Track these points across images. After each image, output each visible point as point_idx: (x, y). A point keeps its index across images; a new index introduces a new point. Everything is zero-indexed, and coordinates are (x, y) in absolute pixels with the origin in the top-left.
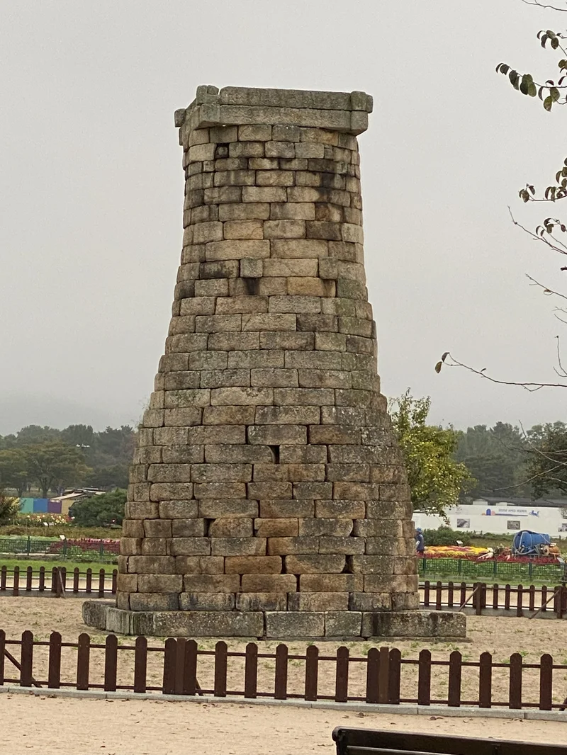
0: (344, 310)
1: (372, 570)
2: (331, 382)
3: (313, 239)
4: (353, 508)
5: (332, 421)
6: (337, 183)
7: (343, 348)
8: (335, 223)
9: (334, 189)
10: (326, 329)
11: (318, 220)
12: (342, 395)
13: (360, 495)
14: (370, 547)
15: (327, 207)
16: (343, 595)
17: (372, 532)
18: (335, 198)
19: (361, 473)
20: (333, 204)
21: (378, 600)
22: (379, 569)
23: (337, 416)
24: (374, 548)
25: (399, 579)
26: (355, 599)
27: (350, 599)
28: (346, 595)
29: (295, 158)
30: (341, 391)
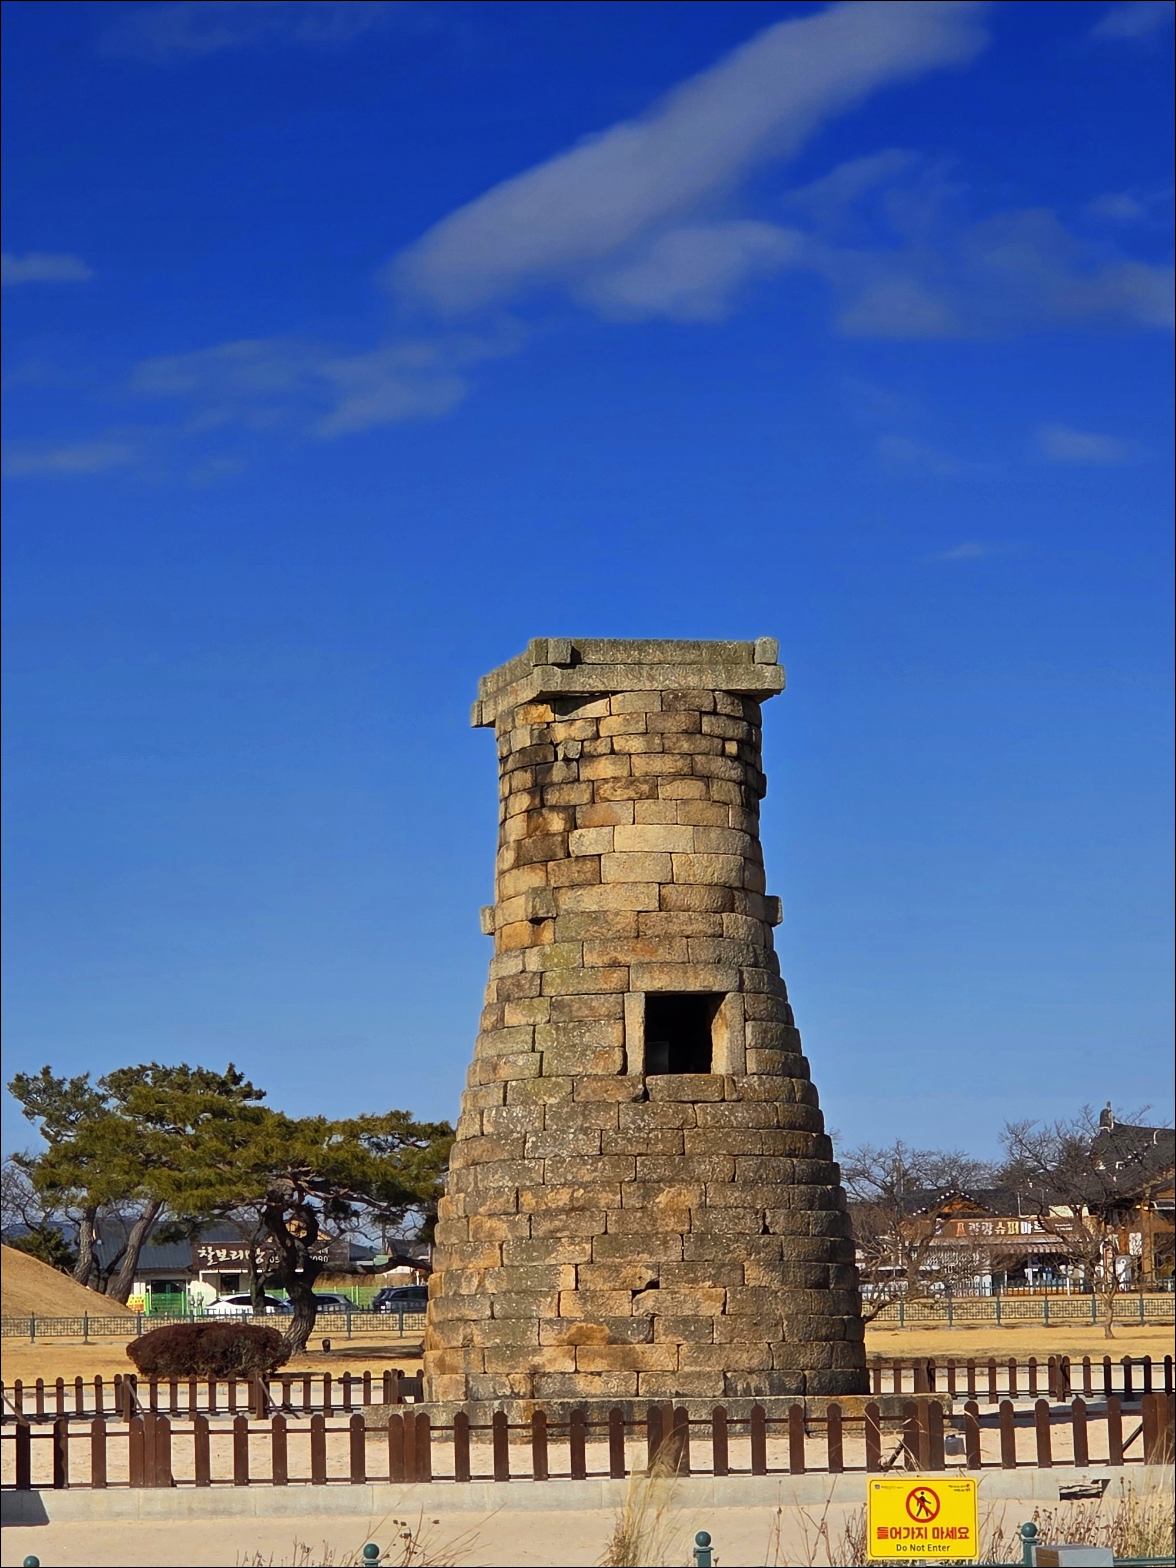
0: (556, 960)
1: (497, 1341)
2: (504, 1072)
3: (524, 865)
4: (482, 1252)
5: (491, 1130)
6: (558, 772)
7: (541, 1018)
8: (554, 835)
9: (552, 784)
10: (522, 994)
11: (531, 837)
12: (513, 1088)
13: (496, 1233)
14: (497, 1307)
15: (542, 815)
16: (459, 1378)
17: (504, 1286)
18: (552, 798)
19: (501, 1200)
20: (553, 808)
21: (503, 1385)
22: (508, 1339)
23: (495, 1121)
24: (502, 1308)
25: (548, 1353)
26: (471, 1382)
27: (467, 1382)
28: (460, 1377)
29: (511, 753)
30: (514, 1083)
